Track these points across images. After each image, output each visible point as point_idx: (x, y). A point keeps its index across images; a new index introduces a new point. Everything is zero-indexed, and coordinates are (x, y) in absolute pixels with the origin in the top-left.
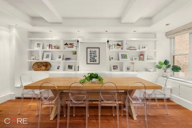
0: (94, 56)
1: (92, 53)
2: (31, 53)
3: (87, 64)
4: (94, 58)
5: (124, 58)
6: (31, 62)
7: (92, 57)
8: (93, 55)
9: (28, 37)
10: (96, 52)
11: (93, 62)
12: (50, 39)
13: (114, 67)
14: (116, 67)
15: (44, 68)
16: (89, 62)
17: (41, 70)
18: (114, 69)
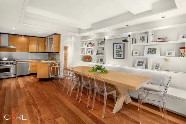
0: (120, 51)
1: (118, 48)
2: (83, 50)
3: (114, 58)
4: (120, 53)
5: (151, 53)
6: (83, 56)
7: (118, 52)
8: (118, 50)
9: (81, 40)
10: (121, 47)
11: (119, 56)
12: (90, 39)
13: (139, 64)
14: (141, 64)
15: (87, 60)
16: (115, 57)
17: (86, 61)
18: (138, 65)
